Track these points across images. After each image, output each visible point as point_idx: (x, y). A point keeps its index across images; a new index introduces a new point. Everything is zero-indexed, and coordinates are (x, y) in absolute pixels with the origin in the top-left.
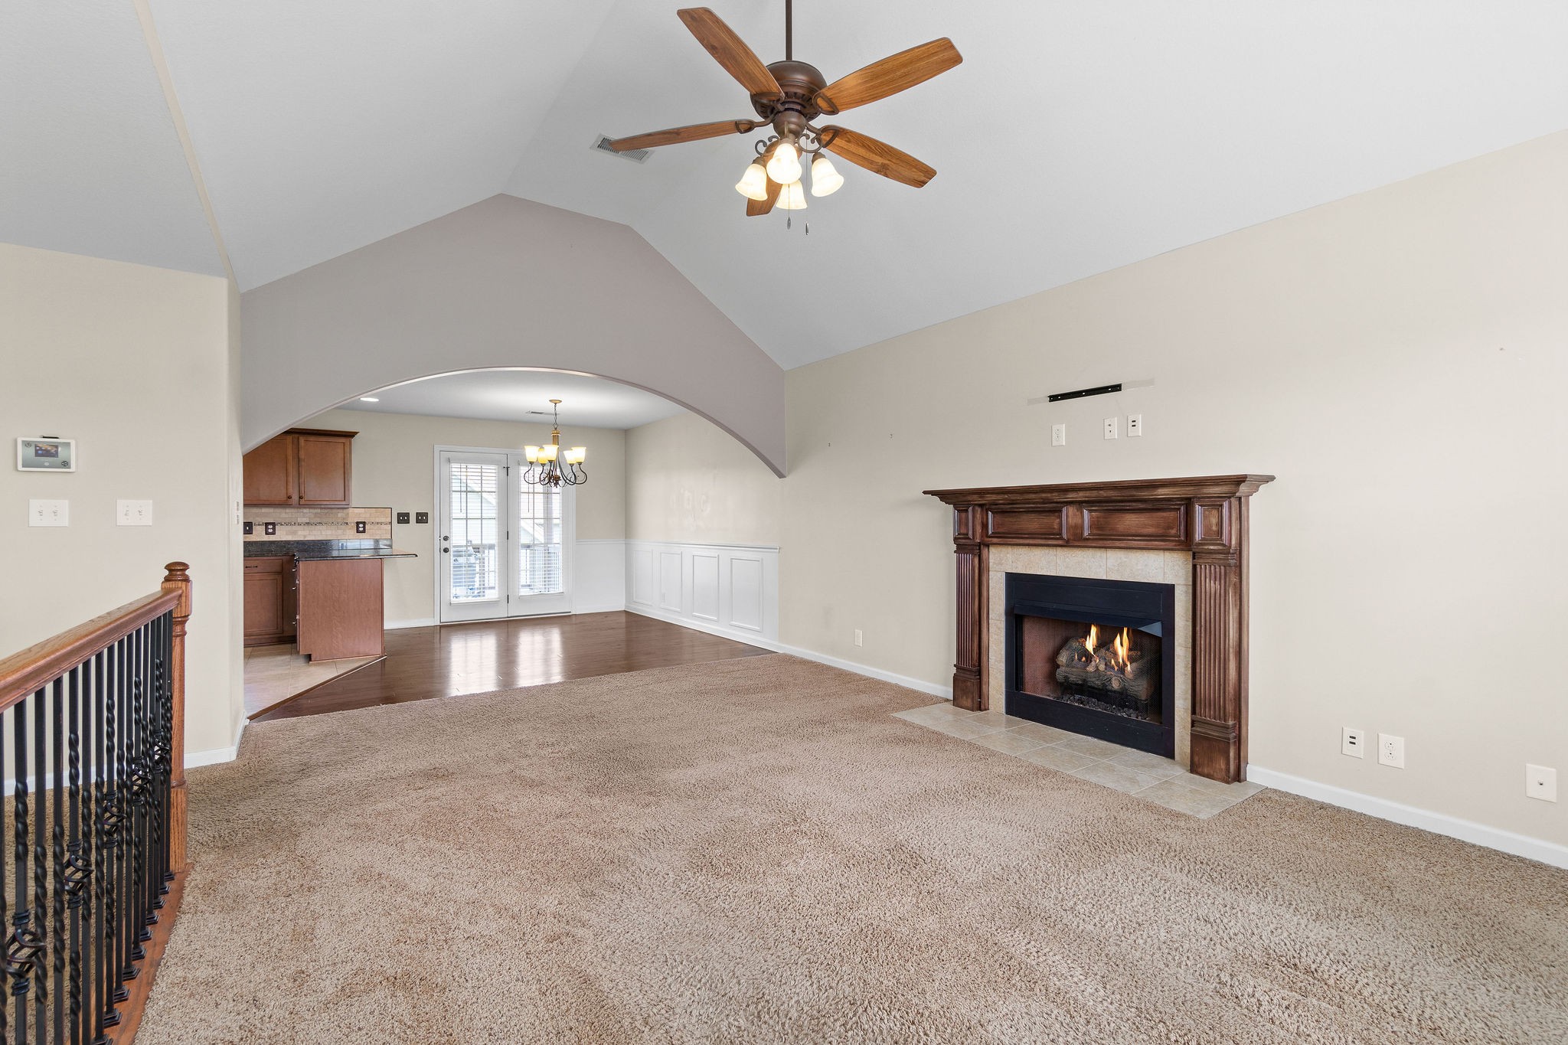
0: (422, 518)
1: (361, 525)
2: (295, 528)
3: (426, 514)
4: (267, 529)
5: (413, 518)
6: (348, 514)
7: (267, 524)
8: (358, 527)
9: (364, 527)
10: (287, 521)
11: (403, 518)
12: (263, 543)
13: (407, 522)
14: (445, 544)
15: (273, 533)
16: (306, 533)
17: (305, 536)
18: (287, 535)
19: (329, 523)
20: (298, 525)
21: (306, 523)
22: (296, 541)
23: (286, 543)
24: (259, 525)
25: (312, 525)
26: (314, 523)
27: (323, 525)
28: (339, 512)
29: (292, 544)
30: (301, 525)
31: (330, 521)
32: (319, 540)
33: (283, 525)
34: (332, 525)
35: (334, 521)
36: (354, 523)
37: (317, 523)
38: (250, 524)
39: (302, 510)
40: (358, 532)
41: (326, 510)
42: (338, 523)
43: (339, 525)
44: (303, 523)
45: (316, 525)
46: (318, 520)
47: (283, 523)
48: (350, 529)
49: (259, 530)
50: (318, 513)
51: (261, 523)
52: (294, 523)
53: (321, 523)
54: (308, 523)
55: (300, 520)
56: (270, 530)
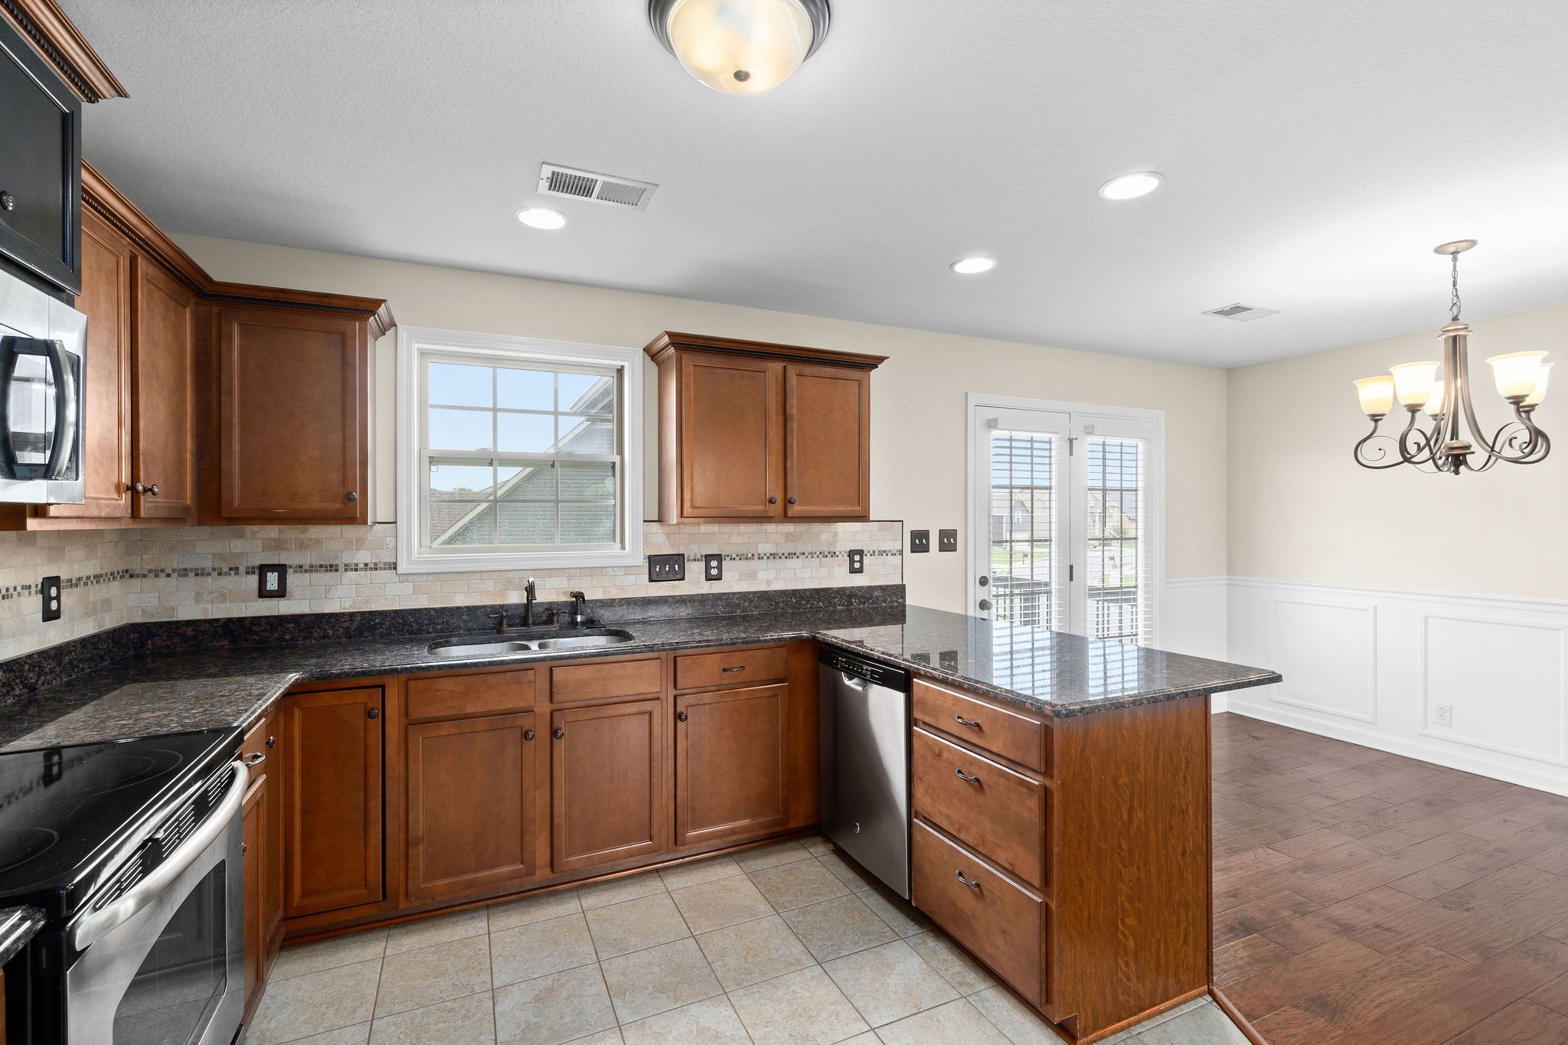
0: (948, 541)
1: (856, 558)
2: (754, 564)
3: (954, 534)
4: (708, 568)
5: (934, 541)
6: (836, 534)
7: (708, 558)
8: (852, 562)
9: (861, 562)
10: (740, 552)
11: (919, 542)
12: (703, 599)
13: (925, 549)
14: (983, 593)
15: (719, 578)
16: (771, 575)
17: (769, 582)
18: (740, 579)
19: (806, 554)
20: (759, 558)
21: (771, 554)
22: (755, 593)
23: (739, 597)
24: (695, 560)
25: (780, 558)
26: (783, 554)
27: (798, 557)
28: (822, 531)
29: (751, 601)
30: (763, 558)
31: (809, 549)
32: (793, 590)
33: (734, 559)
34: (812, 557)
35: (814, 550)
36: (846, 552)
37: (789, 554)
38: (679, 559)
39: (764, 528)
40: (853, 571)
41: (802, 527)
42: (821, 553)
43: (823, 556)
44: (765, 555)
45: (786, 557)
46: (788, 548)
47: (734, 556)
48: (839, 565)
49: (695, 570)
50: (791, 534)
51: (698, 557)
52: (753, 555)
53: (795, 554)
54: (774, 554)
55: (765, 548)
56: (713, 572)
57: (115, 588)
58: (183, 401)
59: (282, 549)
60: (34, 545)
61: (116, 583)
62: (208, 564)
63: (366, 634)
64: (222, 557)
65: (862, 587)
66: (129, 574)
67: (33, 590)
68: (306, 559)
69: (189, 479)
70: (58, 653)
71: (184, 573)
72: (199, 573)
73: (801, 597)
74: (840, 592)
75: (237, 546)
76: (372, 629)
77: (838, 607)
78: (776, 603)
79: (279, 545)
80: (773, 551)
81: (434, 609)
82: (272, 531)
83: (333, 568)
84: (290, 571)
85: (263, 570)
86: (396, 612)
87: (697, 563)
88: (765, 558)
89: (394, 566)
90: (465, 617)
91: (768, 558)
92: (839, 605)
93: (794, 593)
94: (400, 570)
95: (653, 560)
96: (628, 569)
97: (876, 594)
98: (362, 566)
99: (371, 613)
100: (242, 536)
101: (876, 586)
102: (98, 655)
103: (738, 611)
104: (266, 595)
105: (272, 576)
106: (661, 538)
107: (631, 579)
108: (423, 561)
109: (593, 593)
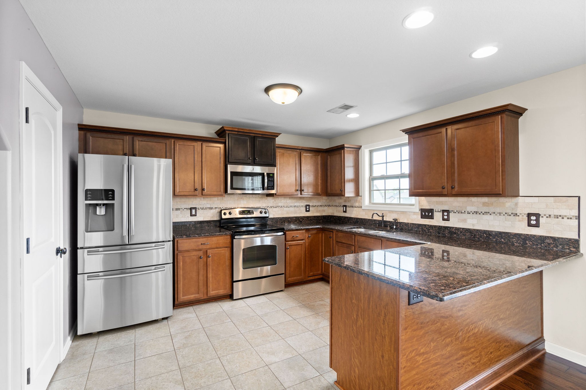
1: (533, 218)
2: (465, 216)
4: (443, 215)
6: (516, 204)
7: (444, 211)
8: (529, 220)
9: (537, 220)
10: (458, 210)
12: (440, 228)
15: (448, 220)
16: (475, 221)
17: (473, 225)
18: (458, 222)
19: (496, 213)
20: (468, 213)
21: (475, 212)
22: (463, 229)
23: (455, 229)
24: (438, 212)
25: (480, 214)
26: (481, 212)
27: (490, 214)
28: (507, 202)
29: (461, 232)
30: (470, 213)
31: (498, 210)
32: (484, 230)
33: (455, 213)
34: (500, 215)
35: (501, 212)
36: (525, 214)
37: (485, 212)
38: (431, 211)
39: (470, 199)
40: (530, 225)
42: (506, 213)
43: (508, 215)
44: (471, 212)
45: (483, 214)
46: (485, 210)
47: (455, 211)
48: (520, 221)
49: (438, 216)
50: (486, 203)
51: (440, 210)
52: (465, 211)
53: (489, 213)
54: (476, 212)
55: (470, 209)
56: (446, 217)
57: (326, 208)
58: (318, 173)
59: (346, 202)
60: (304, 199)
61: (326, 207)
62: (337, 204)
63: (357, 223)
64: (339, 203)
65: (534, 236)
66: (329, 206)
67: (303, 206)
68: (349, 204)
69: (319, 188)
70: (308, 217)
71: (335, 206)
73: (490, 234)
74: (518, 236)
75: (338, 201)
76: (358, 222)
77: (516, 244)
78: (475, 235)
80: (476, 210)
81: (368, 219)
82: (345, 198)
83: (353, 207)
84: (347, 207)
85: (344, 206)
86: (361, 218)
87: (439, 213)
88: (471, 213)
89: (361, 207)
90: (373, 222)
91: (473, 213)
92: (516, 243)
93: (485, 232)
94: (363, 208)
95: (422, 210)
96: (413, 214)
97: (548, 241)
98: (357, 207)
99: (357, 218)
100: (341, 199)
101: (548, 237)
102: (319, 219)
103: (455, 235)
104: (344, 212)
105: (345, 208)
106: (425, 202)
107: (415, 216)
108: (367, 206)
109: (403, 219)
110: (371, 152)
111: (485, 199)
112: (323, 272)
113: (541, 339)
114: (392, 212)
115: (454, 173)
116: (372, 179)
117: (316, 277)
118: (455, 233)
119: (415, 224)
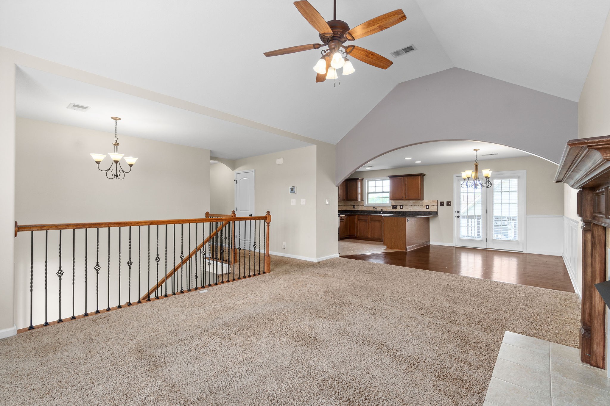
0: (449, 204)
1: (427, 206)
2: (408, 207)
3: (450, 202)
4: (400, 207)
5: (445, 204)
6: (423, 202)
7: (401, 206)
8: (426, 207)
9: (428, 207)
10: (406, 205)
11: (442, 204)
12: (399, 212)
13: (443, 205)
14: (458, 214)
15: (402, 208)
16: (411, 209)
18: (406, 209)
22: (407, 211)
27: (416, 206)
31: (418, 204)
34: (418, 206)
36: (425, 205)
38: (396, 206)
39: (410, 201)
40: (426, 208)
41: (416, 201)
43: (421, 206)
45: (414, 206)
46: (414, 204)
48: (424, 207)
49: (398, 207)
51: (399, 205)
54: (412, 205)
55: (409, 204)
56: (401, 208)
62: (349, 205)
63: (362, 213)
65: (427, 211)
66: (344, 206)
68: (357, 204)
69: (344, 197)
71: (348, 206)
72: (349, 206)
73: (416, 212)
74: (423, 212)
75: (352, 203)
78: (411, 213)
79: (354, 203)
81: (368, 211)
82: (354, 202)
83: (359, 206)
84: (356, 206)
85: (354, 205)
86: (364, 211)
88: (410, 206)
89: (364, 205)
92: (423, 214)
93: (414, 211)
95: (392, 206)
96: (389, 207)
97: (431, 213)
98: (361, 205)
99: (362, 210)
100: (352, 202)
101: (431, 211)
104: (354, 208)
105: (354, 206)
106: (394, 203)
107: (390, 208)
108: (366, 205)
109: (384, 210)
110: (368, 181)
111: (414, 201)
112: (350, 234)
113: (429, 241)
114: (380, 207)
115: (406, 192)
116: (368, 193)
117: (347, 236)
118: (405, 213)
119: (390, 211)
